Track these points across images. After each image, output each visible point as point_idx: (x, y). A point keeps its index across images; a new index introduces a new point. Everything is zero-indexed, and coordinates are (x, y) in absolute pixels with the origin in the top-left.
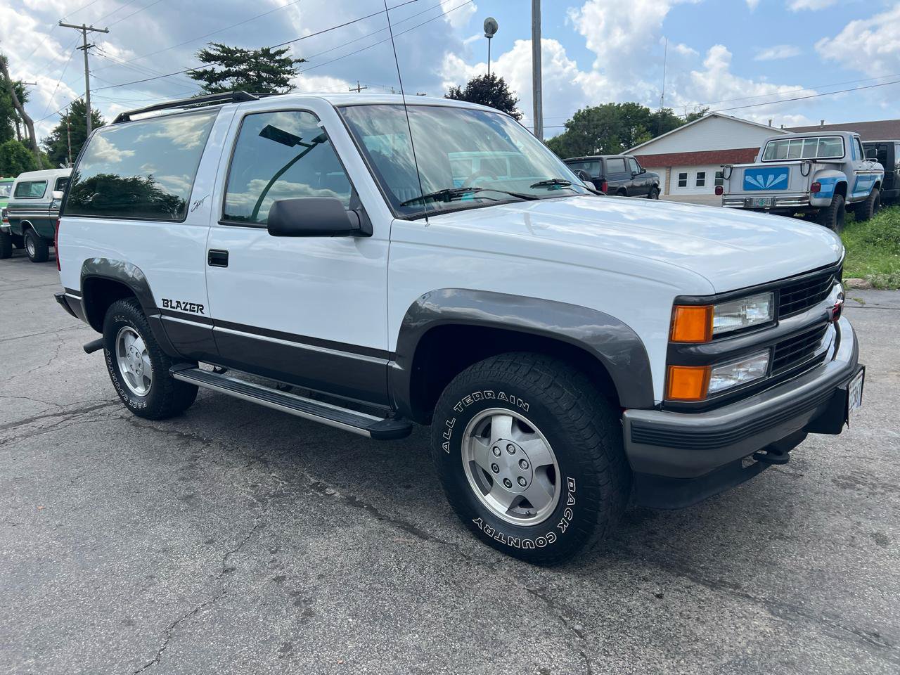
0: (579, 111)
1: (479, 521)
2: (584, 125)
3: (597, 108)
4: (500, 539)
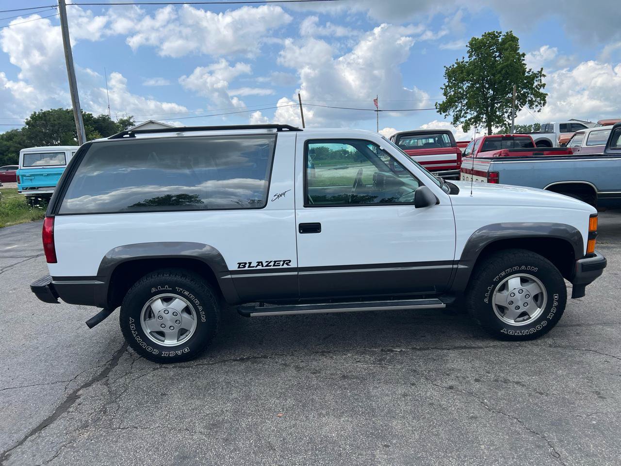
0: (35, 113)
1: (505, 330)
2: (43, 123)
3: (49, 111)
4: (518, 334)
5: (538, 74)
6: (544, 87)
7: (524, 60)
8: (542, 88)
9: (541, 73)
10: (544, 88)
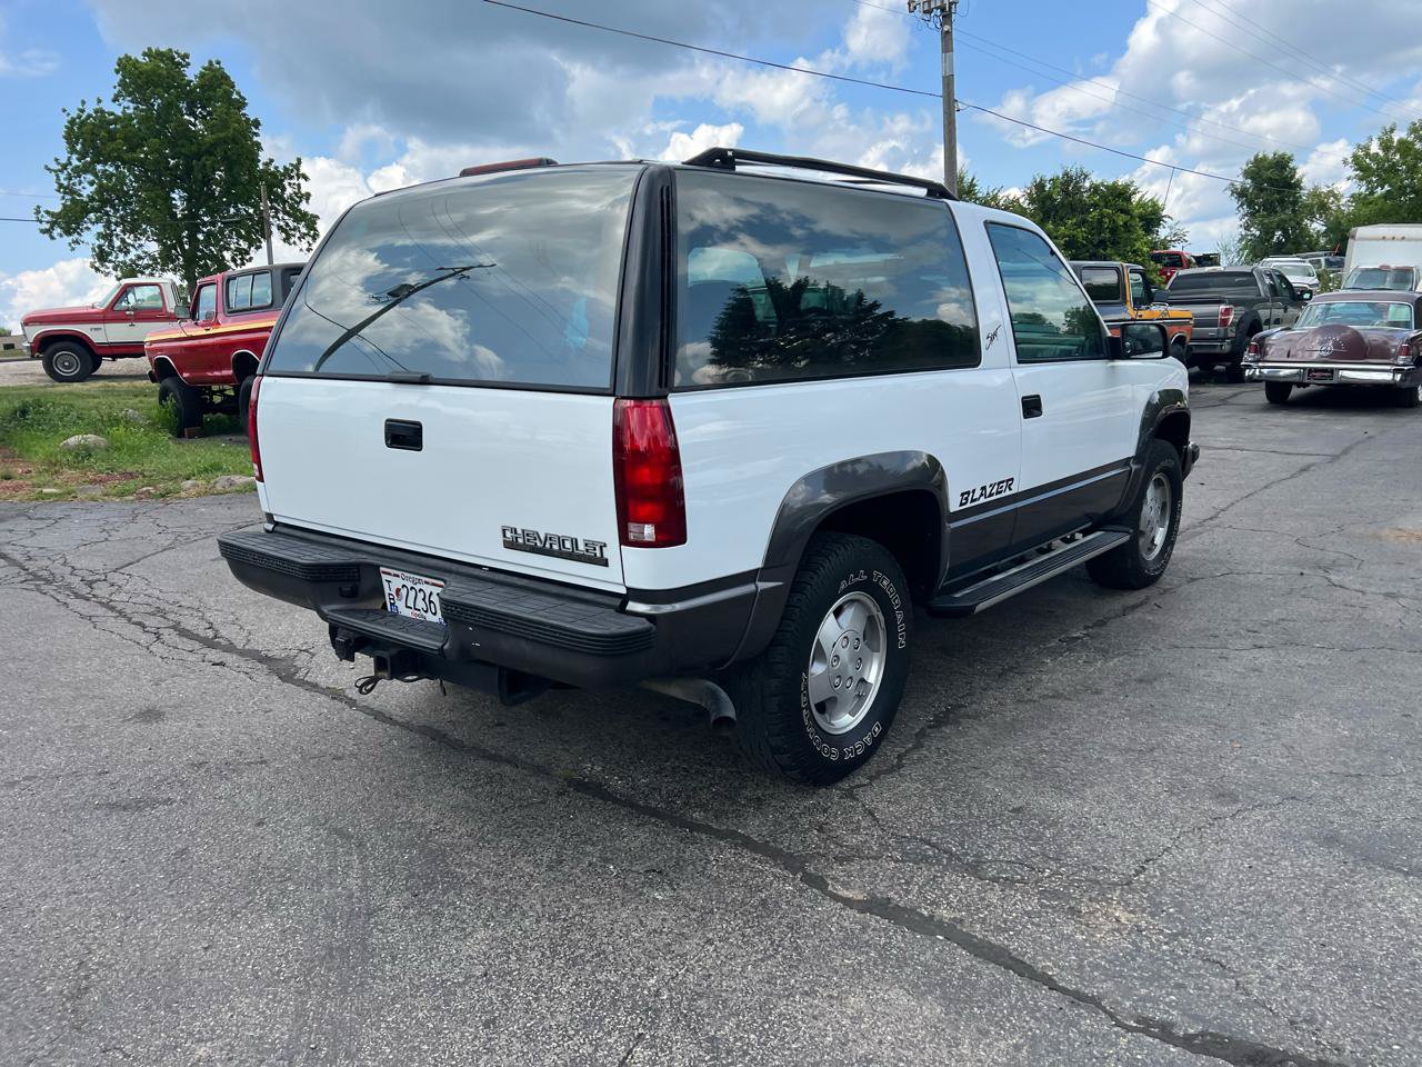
5: (292, 171)
6: (307, 200)
7: (257, 135)
8: (304, 201)
9: (298, 170)
10: (307, 202)
